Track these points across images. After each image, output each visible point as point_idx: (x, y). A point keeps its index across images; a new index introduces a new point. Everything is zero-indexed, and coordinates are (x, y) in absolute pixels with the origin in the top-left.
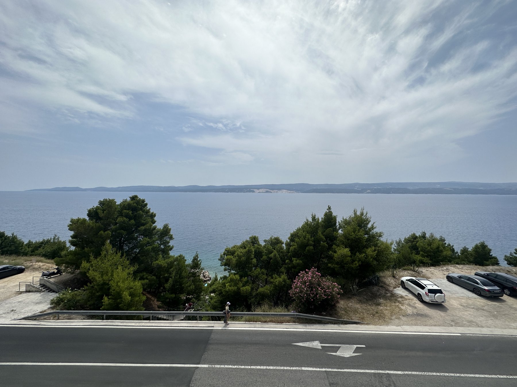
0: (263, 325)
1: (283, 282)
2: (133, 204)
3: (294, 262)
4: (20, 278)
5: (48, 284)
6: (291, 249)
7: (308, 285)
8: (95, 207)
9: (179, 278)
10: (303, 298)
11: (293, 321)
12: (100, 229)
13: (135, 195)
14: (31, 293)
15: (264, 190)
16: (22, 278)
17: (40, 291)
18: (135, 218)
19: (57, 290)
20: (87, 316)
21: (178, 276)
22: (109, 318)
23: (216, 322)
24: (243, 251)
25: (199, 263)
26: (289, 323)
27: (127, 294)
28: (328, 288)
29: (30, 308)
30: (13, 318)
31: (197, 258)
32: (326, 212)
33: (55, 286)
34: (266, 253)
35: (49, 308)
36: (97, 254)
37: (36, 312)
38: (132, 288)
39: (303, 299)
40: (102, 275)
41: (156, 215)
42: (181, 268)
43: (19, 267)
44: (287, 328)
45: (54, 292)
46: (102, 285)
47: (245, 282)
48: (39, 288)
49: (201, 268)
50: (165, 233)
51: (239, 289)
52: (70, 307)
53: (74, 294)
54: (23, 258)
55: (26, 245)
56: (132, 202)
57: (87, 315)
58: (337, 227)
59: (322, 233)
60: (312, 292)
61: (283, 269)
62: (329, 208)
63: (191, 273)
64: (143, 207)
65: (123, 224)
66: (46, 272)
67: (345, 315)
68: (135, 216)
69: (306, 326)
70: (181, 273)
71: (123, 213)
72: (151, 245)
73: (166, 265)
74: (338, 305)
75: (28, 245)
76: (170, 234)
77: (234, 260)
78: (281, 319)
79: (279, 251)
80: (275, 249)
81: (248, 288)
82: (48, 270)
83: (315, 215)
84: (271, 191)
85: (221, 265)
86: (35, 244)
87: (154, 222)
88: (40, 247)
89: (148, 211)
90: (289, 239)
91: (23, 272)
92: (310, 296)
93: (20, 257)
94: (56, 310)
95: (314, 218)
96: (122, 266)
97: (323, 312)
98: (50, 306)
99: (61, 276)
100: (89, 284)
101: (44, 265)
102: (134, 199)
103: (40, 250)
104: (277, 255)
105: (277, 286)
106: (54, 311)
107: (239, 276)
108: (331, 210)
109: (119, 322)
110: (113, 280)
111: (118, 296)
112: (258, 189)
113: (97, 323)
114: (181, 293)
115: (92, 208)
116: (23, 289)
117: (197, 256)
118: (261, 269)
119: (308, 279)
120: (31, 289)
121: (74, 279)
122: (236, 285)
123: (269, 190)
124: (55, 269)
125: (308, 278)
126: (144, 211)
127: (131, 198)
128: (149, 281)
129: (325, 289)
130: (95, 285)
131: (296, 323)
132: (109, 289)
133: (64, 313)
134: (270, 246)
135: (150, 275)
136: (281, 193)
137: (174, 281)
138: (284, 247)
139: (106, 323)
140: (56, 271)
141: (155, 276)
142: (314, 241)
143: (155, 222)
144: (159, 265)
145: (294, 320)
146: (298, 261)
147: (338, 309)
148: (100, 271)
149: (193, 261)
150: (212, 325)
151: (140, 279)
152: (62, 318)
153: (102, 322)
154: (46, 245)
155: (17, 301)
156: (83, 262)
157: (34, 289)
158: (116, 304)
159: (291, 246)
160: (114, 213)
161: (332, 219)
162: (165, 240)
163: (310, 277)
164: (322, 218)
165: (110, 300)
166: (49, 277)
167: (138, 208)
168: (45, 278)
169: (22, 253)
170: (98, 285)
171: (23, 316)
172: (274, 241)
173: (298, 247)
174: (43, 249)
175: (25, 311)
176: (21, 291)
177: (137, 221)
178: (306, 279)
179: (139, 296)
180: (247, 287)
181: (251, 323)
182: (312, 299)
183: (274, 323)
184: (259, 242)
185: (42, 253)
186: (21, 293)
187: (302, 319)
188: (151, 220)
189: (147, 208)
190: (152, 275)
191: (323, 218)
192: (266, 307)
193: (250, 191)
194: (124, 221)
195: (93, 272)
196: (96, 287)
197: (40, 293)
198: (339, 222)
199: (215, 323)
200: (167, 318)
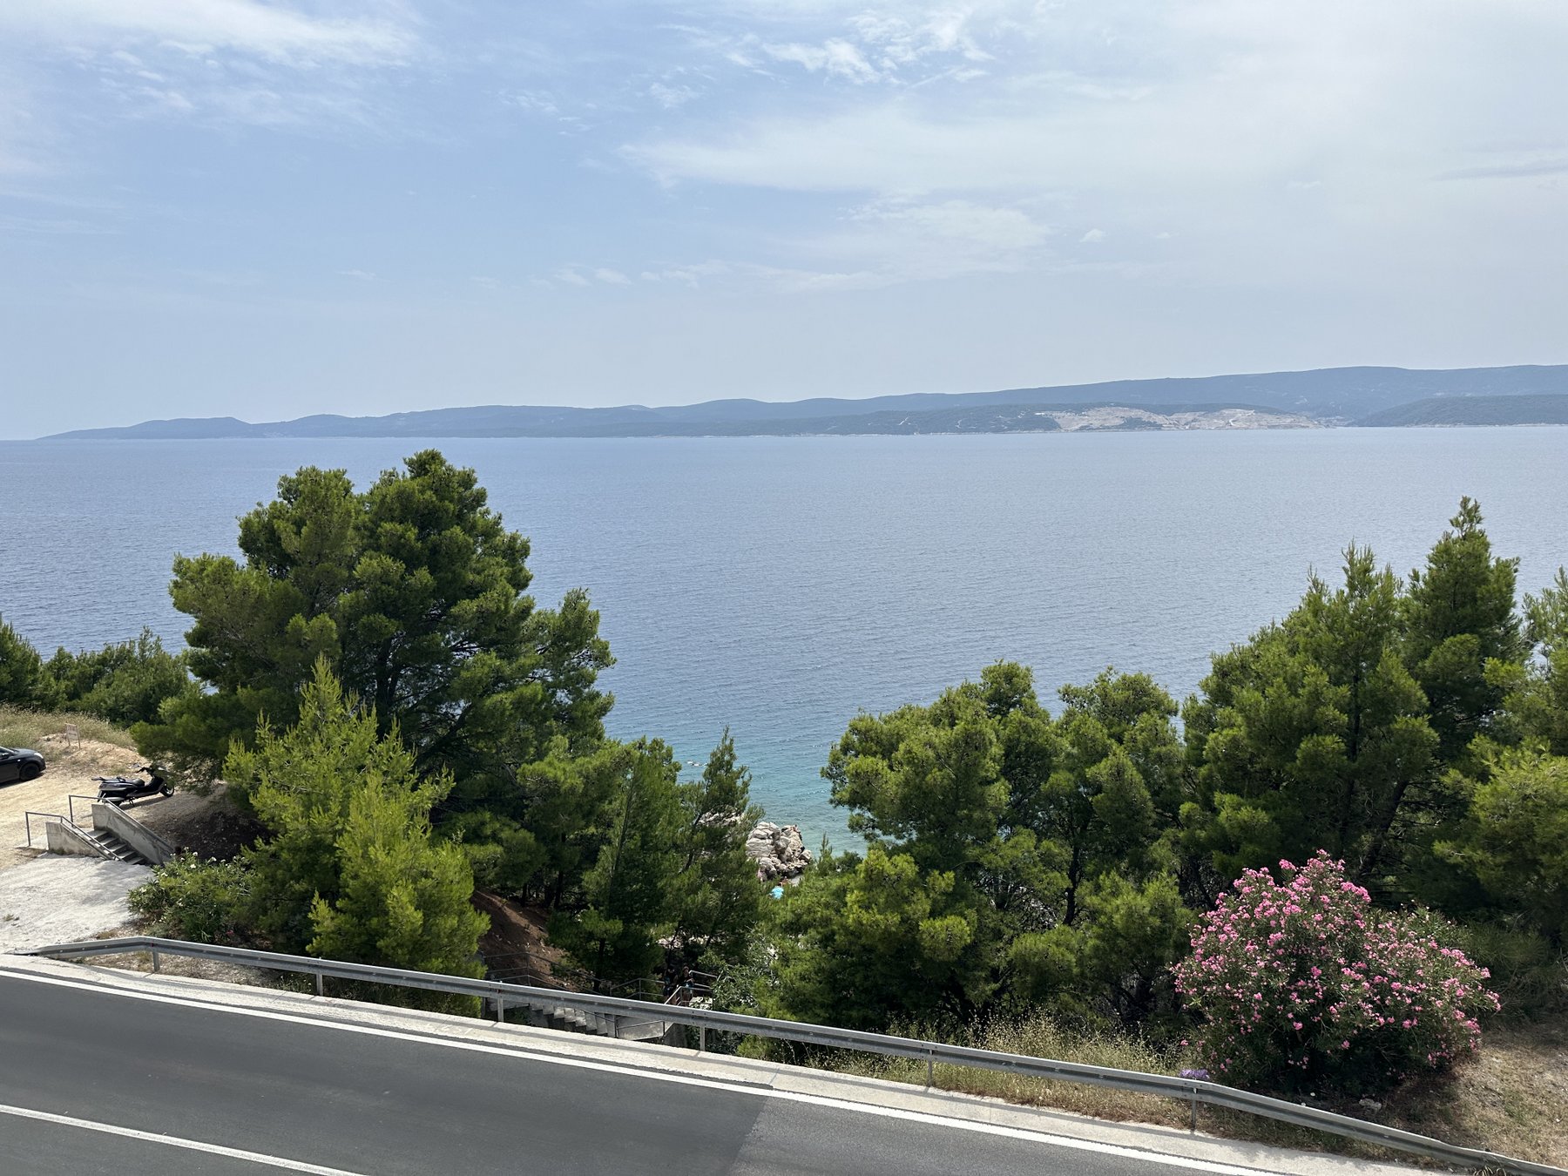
0: (1015, 1113)
1: (1151, 913)
2: (422, 492)
3: (1223, 814)
4: (31, 798)
5: (122, 831)
6: (1211, 743)
7: (1279, 945)
8: (266, 506)
9: (642, 847)
10: (1247, 1011)
11: (1182, 1120)
12: (287, 607)
13: (430, 449)
14: (66, 860)
15: (1115, 416)
16: (38, 800)
17: (97, 853)
18: (436, 558)
19: (155, 854)
20: (260, 973)
21: (637, 837)
22: (338, 988)
23: (783, 1066)
24: (937, 741)
25: (739, 783)
26: (1157, 1124)
27: (405, 899)
28: (1409, 974)
29: (64, 917)
30: (12, 944)
31: (727, 758)
32: (1447, 536)
33: (147, 841)
34: (1069, 755)
35: (124, 923)
36: (286, 716)
37: (82, 936)
38: (426, 875)
39: (1249, 1016)
40: (308, 807)
41: (529, 547)
42: (648, 803)
43: (23, 752)
44: (1140, 1149)
45: (145, 862)
46: (310, 850)
47: (944, 893)
48: (92, 840)
49: (747, 808)
50: (574, 635)
51: (909, 924)
52: (197, 927)
53: (209, 876)
54: (37, 718)
55: (50, 667)
56: (415, 485)
57: (259, 968)
58: (1515, 627)
59: (1409, 665)
60: (1302, 983)
61: (1160, 850)
62: (1470, 514)
63: (704, 828)
64: (466, 507)
65: (384, 587)
66: (111, 778)
67: (1506, 1132)
68: (435, 550)
69: (1251, 1155)
70: (650, 826)
71: (379, 537)
72: (511, 688)
73: (578, 782)
74: (1467, 1072)
75: (59, 669)
76: (598, 640)
77: (892, 781)
78: (1120, 1097)
79: (1147, 751)
80: (1120, 741)
81: (957, 927)
82: (122, 771)
83: (1369, 558)
84: (1159, 419)
85: (831, 802)
86: (79, 664)
87: (521, 583)
88: (97, 676)
89: (491, 531)
90: (1205, 686)
91: (41, 775)
92: (1285, 1001)
93: (26, 714)
94: (151, 935)
95: (1360, 576)
96: (385, 773)
97: (1371, 1098)
98: (131, 918)
99: (169, 800)
100: (259, 842)
101: (107, 753)
102: (426, 472)
103: (100, 692)
104: (1132, 773)
105: (1118, 935)
106: (144, 936)
107: (916, 863)
108: (1478, 527)
109: (375, 1011)
110: (349, 832)
111: (372, 903)
112: (1078, 409)
113: (292, 1003)
114: (653, 920)
115: (257, 514)
116: (41, 841)
117: (729, 749)
118: (1039, 840)
119: (1281, 910)
120: (66, 842)
121: (213, 817)
122: (899, 906)
123: (1145, 416)
124: (143, 770)
125: (1280, 908)
126: (474, 527)
127: (411, 463)
128: (508, 850)
129: (1384, 975)
130: (282, 849)
131: (1196, 1133)
132: (337, 869)
133: (174, 948)
134: (1092, 721)
135: (508, 825)
136: (1218, 428)
137: (618, 859)
138: (1175, 731)
139: (327, 1008)
140: (148, 779)
141: (530, 831)
142: (1352, 709)
143: (528, 579)
144: (547, 782)
145: (1189, 1113)
146: (1245, 813)
147: (1468, 1094)
148: (301, 792)
149: (711, 773)
150: (766, 1078)
151: (466, 840)
152: (171, 969)
153: (309, 1002)
154: (117, 672)
155: (20, 885)
156: (233, 748)
157: (75, 846)
158: (364, 938)
159: (1212, 726)
160: (342, 537)
161: (1485, 581)
162: (574, 669)
163: (1293, 903)
164: (1416, 577)
165: (342, 917)
166: (127, 803)
167: (446, 511)
168: (110, 806)
169: (37, 699)
170: (295, 850)
171: (41, 944)
172: (1119, 696)
173: (1250, 737)
174: (108, 685)
175: (49, 926)
176: (33, 846)
177: (442, 574)
178: (1272, 910)
179: (461, 913)
180: (951, 920)
181: (956, 1094)
182: (1298, 1017)
183: (1077, 1115)
184: (1032, 697)
185: (106, 703)
186: (35, 854)
187: (1237, 1118)
188: (506, 570)
189: (487, 512)
190: (518, 826)
191: (1423, 572)
192: (1046, 1029)
193: (1032, 424)
194: (386, 572)
195: (274, 791)
196: (285, 855)
197: (97, 863)
198: (1529, 600)
199: (778, 1071)
200: (592, 1025)
